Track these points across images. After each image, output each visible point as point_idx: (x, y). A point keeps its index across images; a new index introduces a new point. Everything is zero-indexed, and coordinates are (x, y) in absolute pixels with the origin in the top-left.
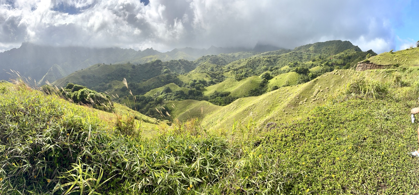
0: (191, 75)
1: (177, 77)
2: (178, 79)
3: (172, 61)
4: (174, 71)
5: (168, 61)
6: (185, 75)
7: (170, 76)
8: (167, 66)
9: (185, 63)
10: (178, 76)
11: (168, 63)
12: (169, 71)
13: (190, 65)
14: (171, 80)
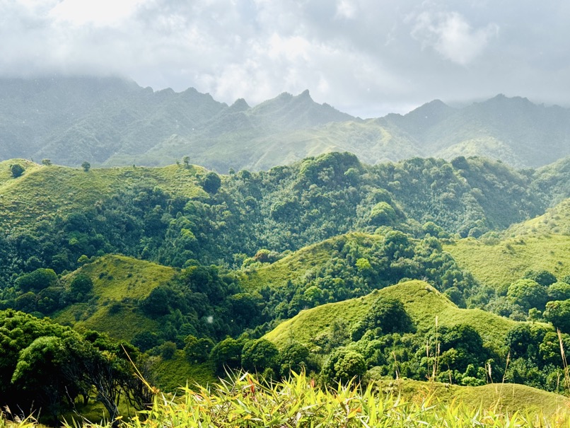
0: (522, 242)
1: (440, 250)
2: (449, 258)
3: (418, 162)
4: (426, 216)
5: (395, 164)
6: (487, 243)
7: (403, 240)
8: (389, 189)
9: (490, 177)
10: (448, 243)
11: (391, 169)
12: (397, 211)
13: (516, 186)
14: (409, 261)
